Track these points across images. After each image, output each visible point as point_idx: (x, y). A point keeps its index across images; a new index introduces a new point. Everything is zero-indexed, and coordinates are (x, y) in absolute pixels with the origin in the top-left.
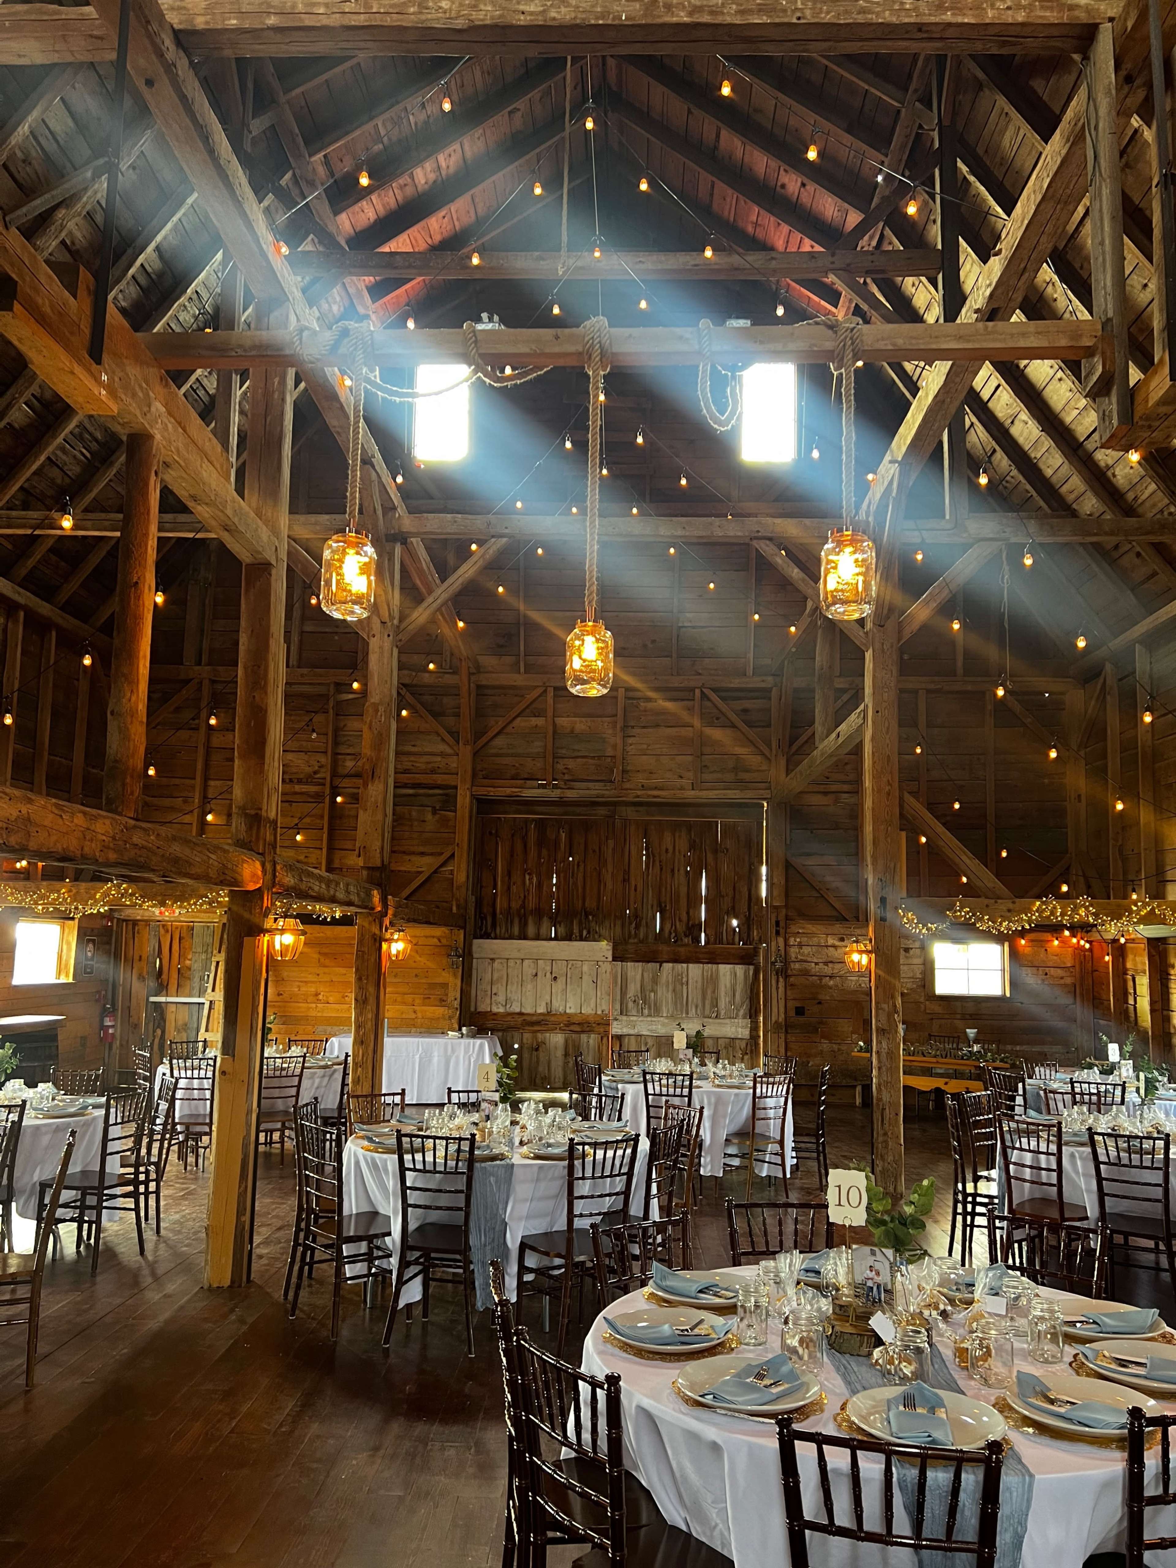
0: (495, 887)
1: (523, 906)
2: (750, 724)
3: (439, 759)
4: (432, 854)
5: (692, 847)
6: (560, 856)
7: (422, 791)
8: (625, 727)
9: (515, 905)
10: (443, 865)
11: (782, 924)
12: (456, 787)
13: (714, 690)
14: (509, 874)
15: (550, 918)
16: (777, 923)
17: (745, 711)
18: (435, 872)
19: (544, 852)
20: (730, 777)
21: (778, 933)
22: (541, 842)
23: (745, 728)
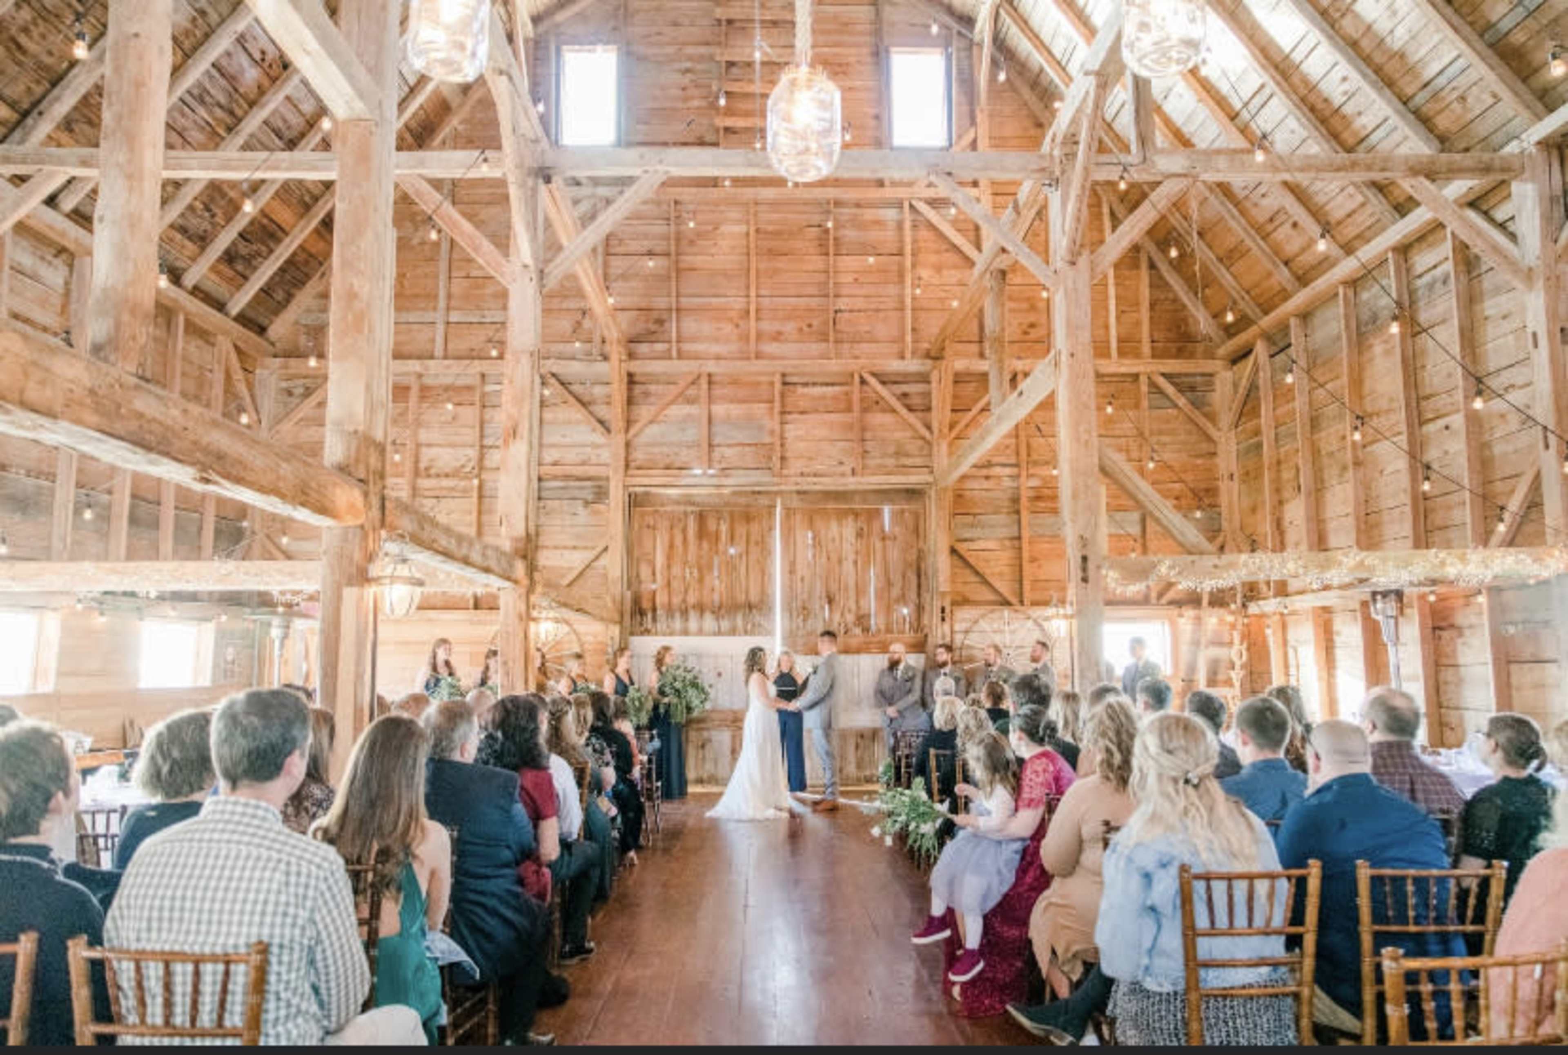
0: (654, 581)
1: (684, 601)
2: (910, 409)
3: (589, 449)
4: (586, 548)
5: (859, 534)
6: (721, 547)
7: (572, 484)
8: (783, 413)
9: (676, 600)
10: (597, 558)
11: (948, 610)
12: (607, 479)
13: (874, 375)
14: (669, 567)
15: (713, 612)
16: (943, 610)
17: (905, 395)
18: (588, 566)
19: (705, 545)
20: (891, 462)
21: (943, 619)
22: (702, 533)
23: (904, 411)
